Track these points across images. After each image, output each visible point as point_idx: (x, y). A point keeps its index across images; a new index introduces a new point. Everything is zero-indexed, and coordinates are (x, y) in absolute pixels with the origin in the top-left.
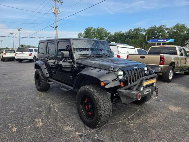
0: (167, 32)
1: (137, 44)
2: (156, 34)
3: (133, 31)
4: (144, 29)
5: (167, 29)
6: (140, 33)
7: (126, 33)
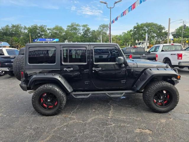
0: (48, 32)
1: (20, 42)
2: (39, 33)
3: (10, 27)
4: (25, 26)
5: (48, 29)
6: (21, 31)
7: (3, 29)
